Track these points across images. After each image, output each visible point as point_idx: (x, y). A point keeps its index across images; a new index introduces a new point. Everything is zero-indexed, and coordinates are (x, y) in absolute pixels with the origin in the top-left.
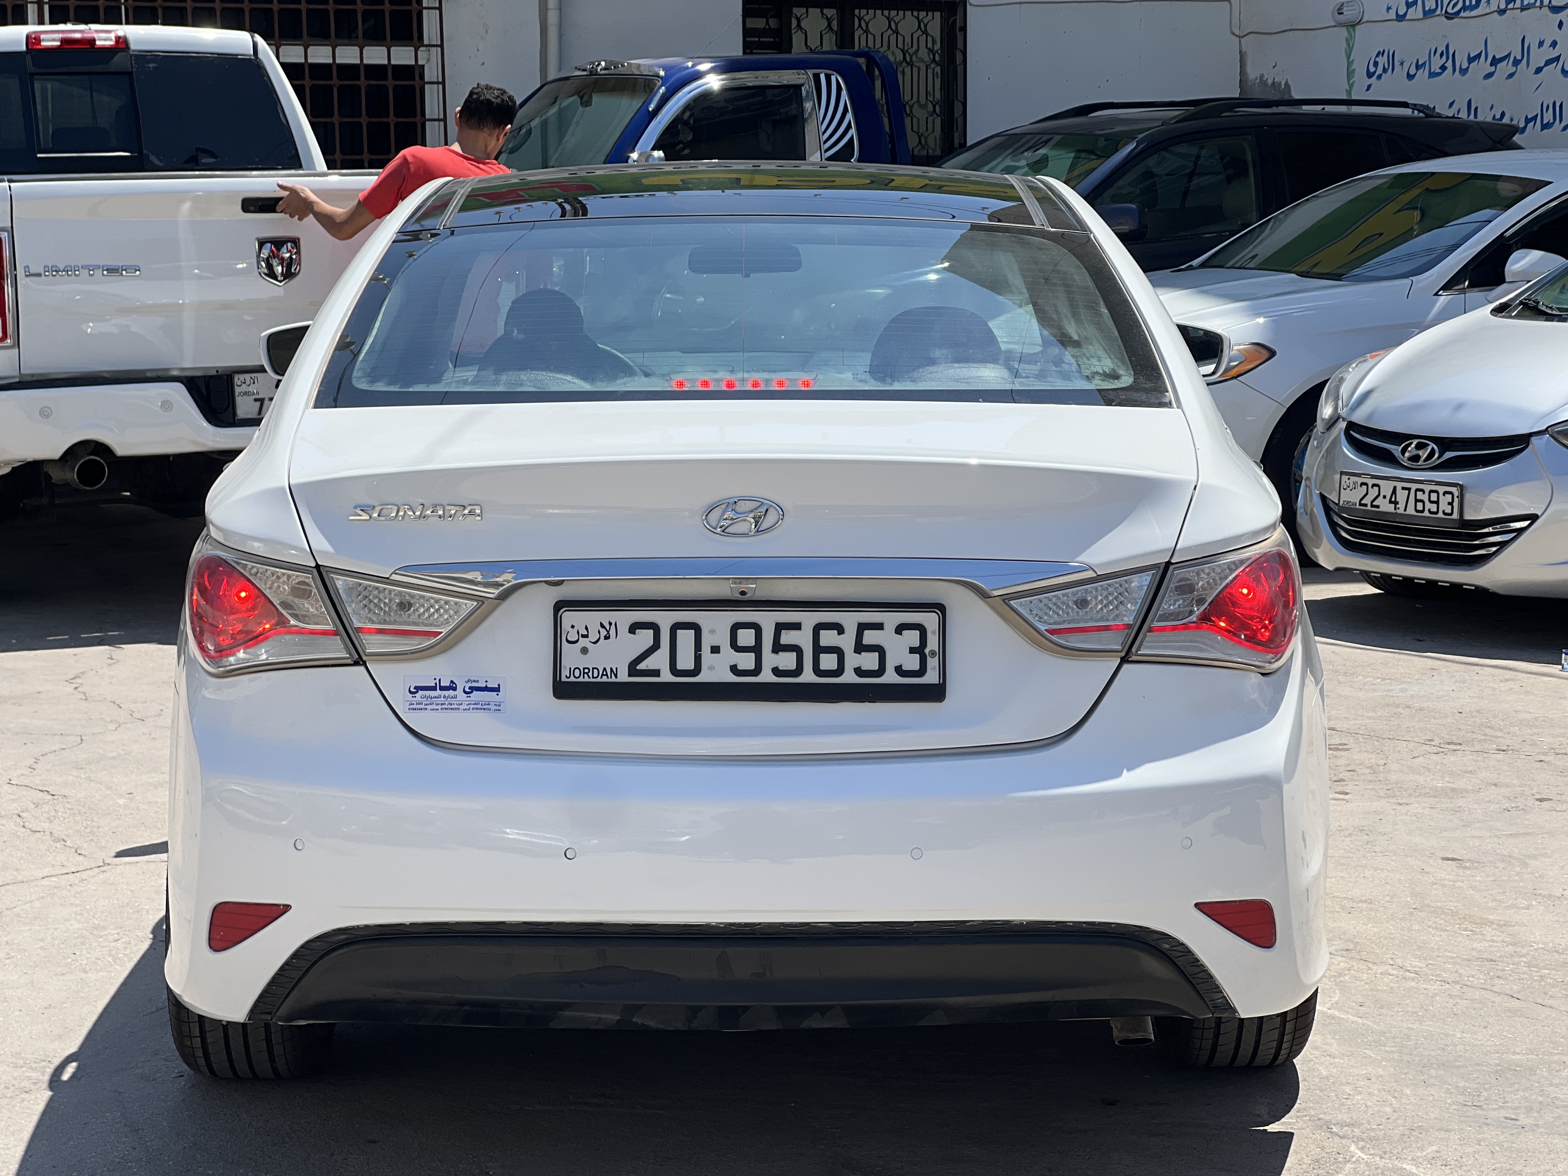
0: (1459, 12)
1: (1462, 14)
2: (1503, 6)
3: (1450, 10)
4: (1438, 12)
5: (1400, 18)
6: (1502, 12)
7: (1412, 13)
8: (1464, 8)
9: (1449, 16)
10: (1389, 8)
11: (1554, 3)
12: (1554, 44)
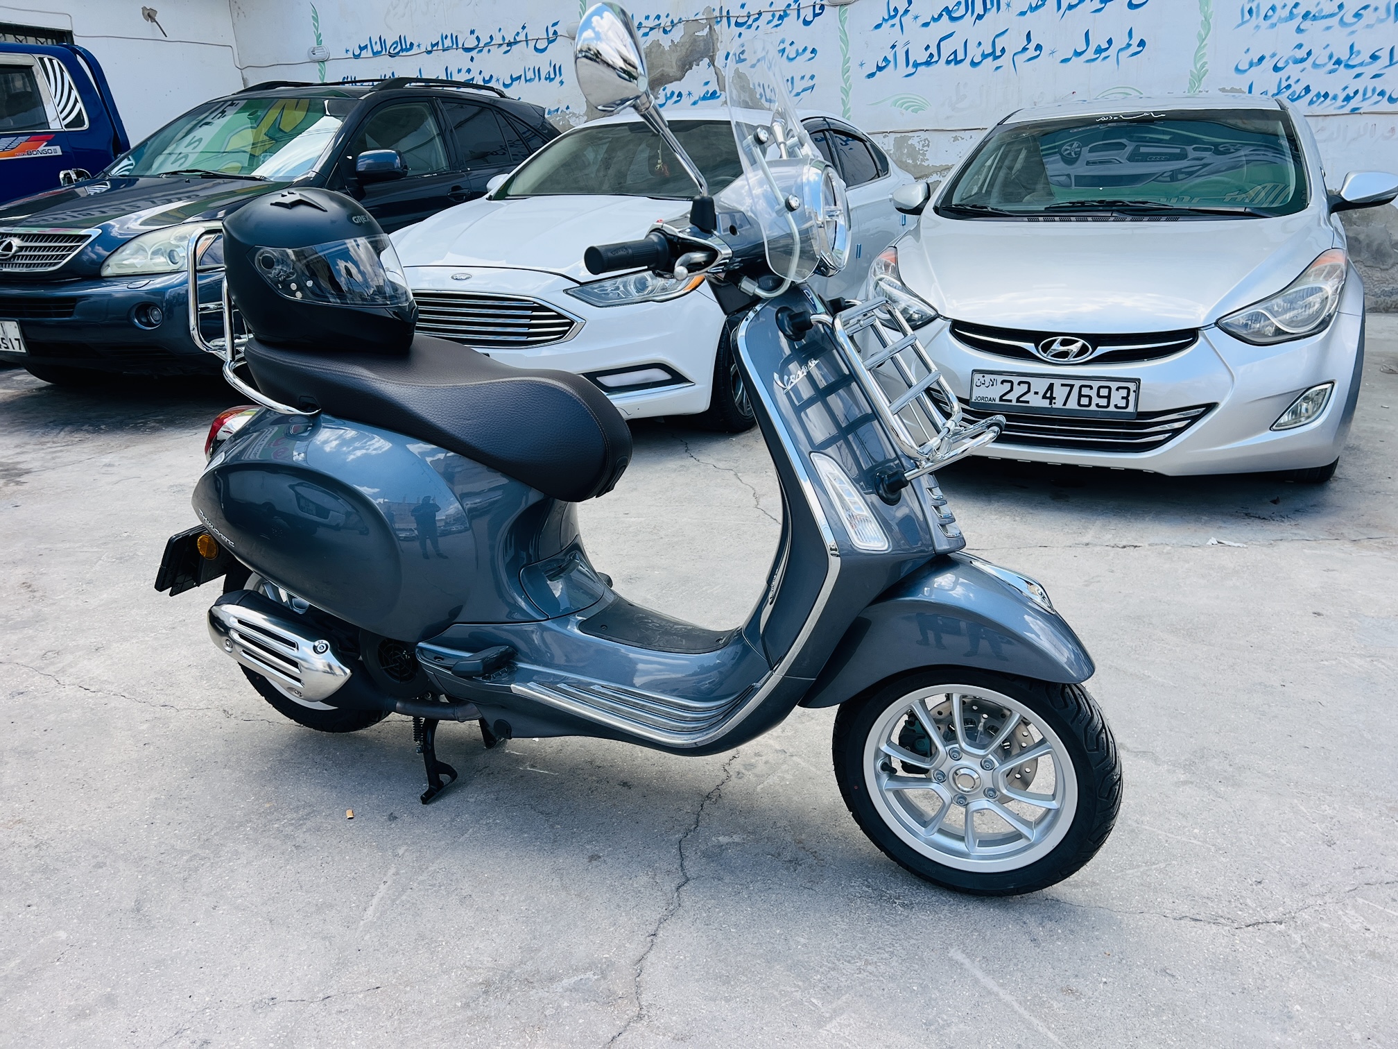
0: (399, 52)
1: (401, 54)
2: (429, 49)
3: (392, 51)
4: (384, 52)
5: (357, 57)
6: (429, 52)
7: (364, 54)
8: (402, 50)
9: (391, 56)
10: (347, 51)
11: (466, 46)
12: (469, 71)
